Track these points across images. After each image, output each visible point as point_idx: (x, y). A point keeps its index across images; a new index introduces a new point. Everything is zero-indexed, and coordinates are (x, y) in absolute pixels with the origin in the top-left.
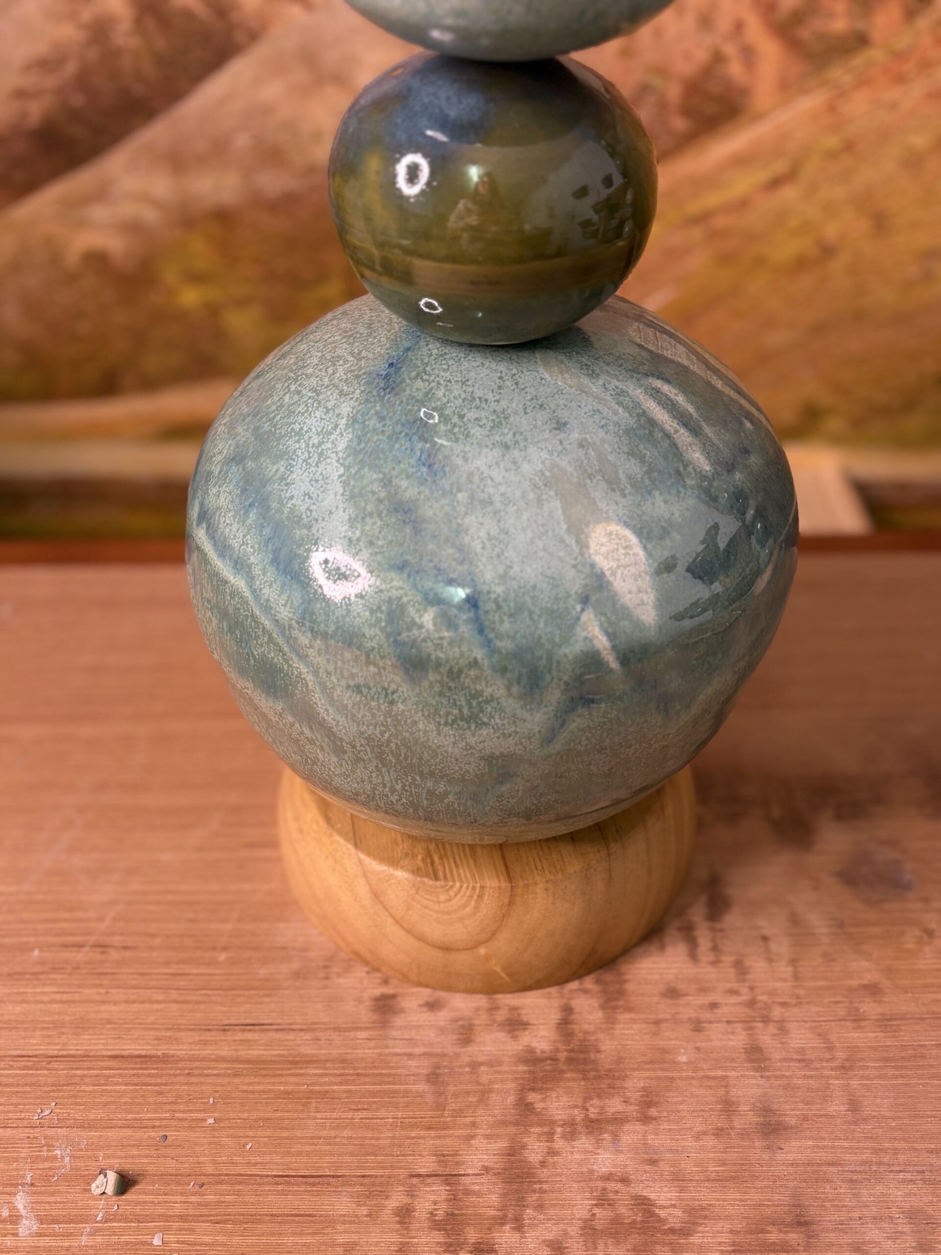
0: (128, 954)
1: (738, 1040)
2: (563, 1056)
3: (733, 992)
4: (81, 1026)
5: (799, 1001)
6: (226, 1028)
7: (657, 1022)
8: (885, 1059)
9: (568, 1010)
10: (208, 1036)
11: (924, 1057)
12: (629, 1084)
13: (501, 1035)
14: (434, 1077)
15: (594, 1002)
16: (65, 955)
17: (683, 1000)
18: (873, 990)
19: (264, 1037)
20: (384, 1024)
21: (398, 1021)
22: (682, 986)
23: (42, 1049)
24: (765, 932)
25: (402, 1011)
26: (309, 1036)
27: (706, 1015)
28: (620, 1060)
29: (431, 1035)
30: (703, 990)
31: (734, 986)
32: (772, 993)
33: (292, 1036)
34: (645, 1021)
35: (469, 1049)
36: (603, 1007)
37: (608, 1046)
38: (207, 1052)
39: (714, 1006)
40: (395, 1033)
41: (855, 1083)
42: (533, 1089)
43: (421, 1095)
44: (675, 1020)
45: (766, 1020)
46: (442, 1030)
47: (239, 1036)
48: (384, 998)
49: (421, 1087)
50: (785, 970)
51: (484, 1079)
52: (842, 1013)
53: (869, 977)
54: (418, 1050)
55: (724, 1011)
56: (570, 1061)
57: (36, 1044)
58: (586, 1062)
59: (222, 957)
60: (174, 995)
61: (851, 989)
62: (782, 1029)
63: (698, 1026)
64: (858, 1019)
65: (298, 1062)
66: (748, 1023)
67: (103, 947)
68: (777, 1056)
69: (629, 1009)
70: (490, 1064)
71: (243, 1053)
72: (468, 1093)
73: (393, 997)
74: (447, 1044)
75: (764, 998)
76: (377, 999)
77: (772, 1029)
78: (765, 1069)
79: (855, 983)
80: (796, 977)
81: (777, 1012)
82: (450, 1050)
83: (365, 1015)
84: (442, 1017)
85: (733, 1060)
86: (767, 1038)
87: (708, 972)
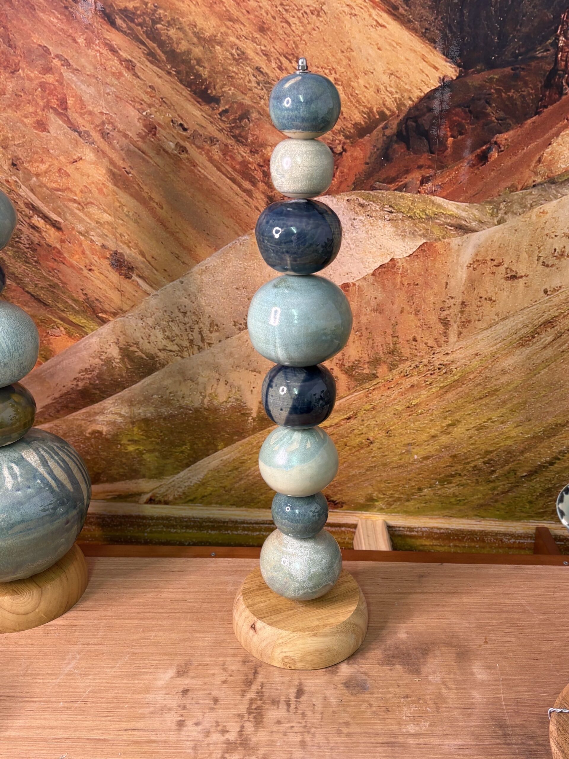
0: (94, 704)
1: (298, 738)
2: (238, 742)
3: (299, 723)
4: (76, 728)
5: (321, 726)
6: (126, 730)
7: (272, 732)
8: (346, 747)
9: (242, 727)
10: (120, 733)
11: (358, 746)
12: (259, 752)
13: (219, 735)
14: (194, 748)
15: (252, 725)
16: (72, 704)
17: (281, 725)
18: (347, 724)
19: (138, 733)
20: (180, 730)
21: (185, 729)
22: (282, 720)
23: (63, 736)
24: (314, 703)
25: (187, 726)
26: (154, 733)
27: (289, 730)
28: (257, 744)
29: (195, 734)
30: (289, 722)
31: (300, 721)
32: (312, 724)
33: (148, 733)
34: (268, 732)
35: (208, 739)
36: (254, 726)
37: (254, 739)
38: (120, 738)
39: (292, 727)
40: (183, 733)
41: (334, 754)
42: (227, 753)
43: (189, 753)
44: (278, 732)
45: (309, 733)
46: (199, 732)
47: (130, 733)
48: (181, 721)
49: (190, 751)
50: (318, 716)
51: (211, 749)
52: (334, 730)
53: (346, 720)
54: (190, 739)
55: (295, 729)
56: (240, 744)
57: (61, 734)
58: (246, 744)
59: (126, 706)
60: (109, 719)
61: (340, 723)
62: (314, 735)
63: (285, 734)
64: (339, 733)
65: (150, 742)
66: (302, 734)
67: (85, 702)
68: (310, 744)
69: (263, 727)
70: (214, 744)
71: (131, 739)
72: (205, 753)
73: (184, 721)
74: (200, 737)
75: (309, 725)
76: (178, 722)
77: (310, 735)
78: (304, 748)
79: (342, 721)
80: (322, 719)
81: (313, 730)
82: (201, 739)
83: (174, 727)
84: (200, 728)
85: (295, 745)
86: (308, 738)
87: (293, 716)
